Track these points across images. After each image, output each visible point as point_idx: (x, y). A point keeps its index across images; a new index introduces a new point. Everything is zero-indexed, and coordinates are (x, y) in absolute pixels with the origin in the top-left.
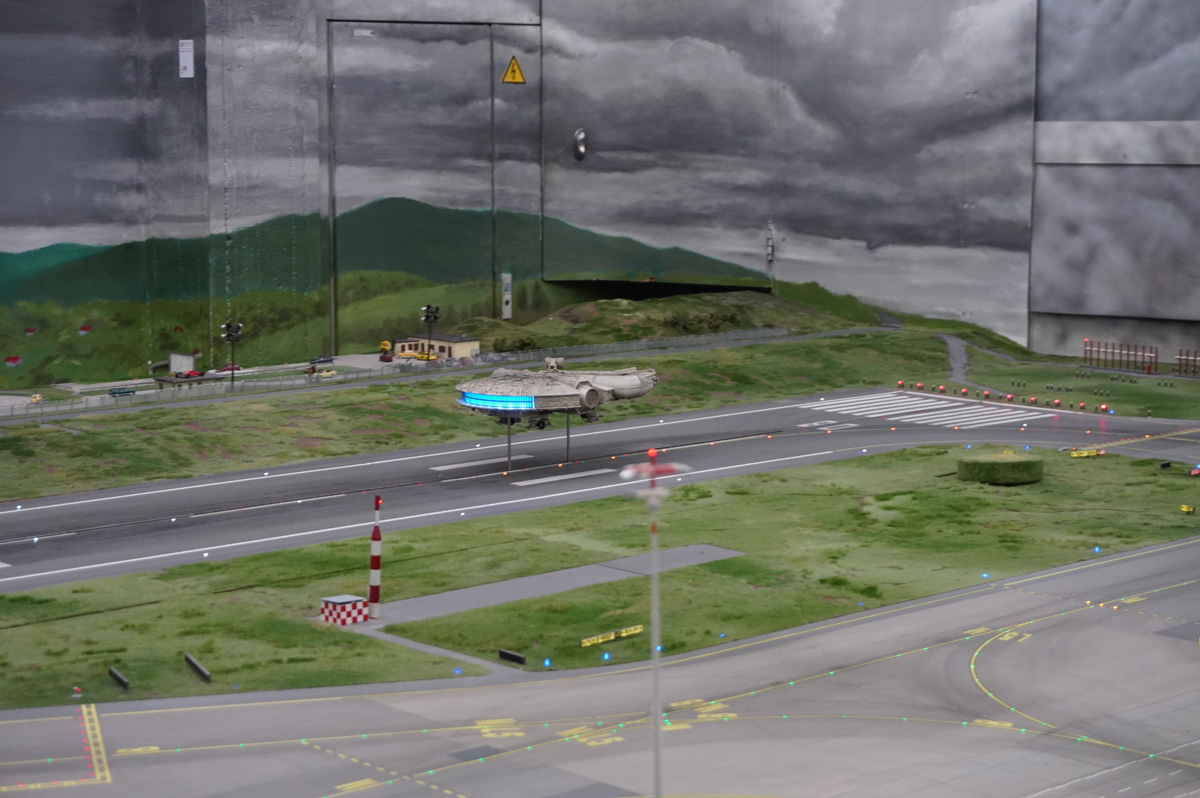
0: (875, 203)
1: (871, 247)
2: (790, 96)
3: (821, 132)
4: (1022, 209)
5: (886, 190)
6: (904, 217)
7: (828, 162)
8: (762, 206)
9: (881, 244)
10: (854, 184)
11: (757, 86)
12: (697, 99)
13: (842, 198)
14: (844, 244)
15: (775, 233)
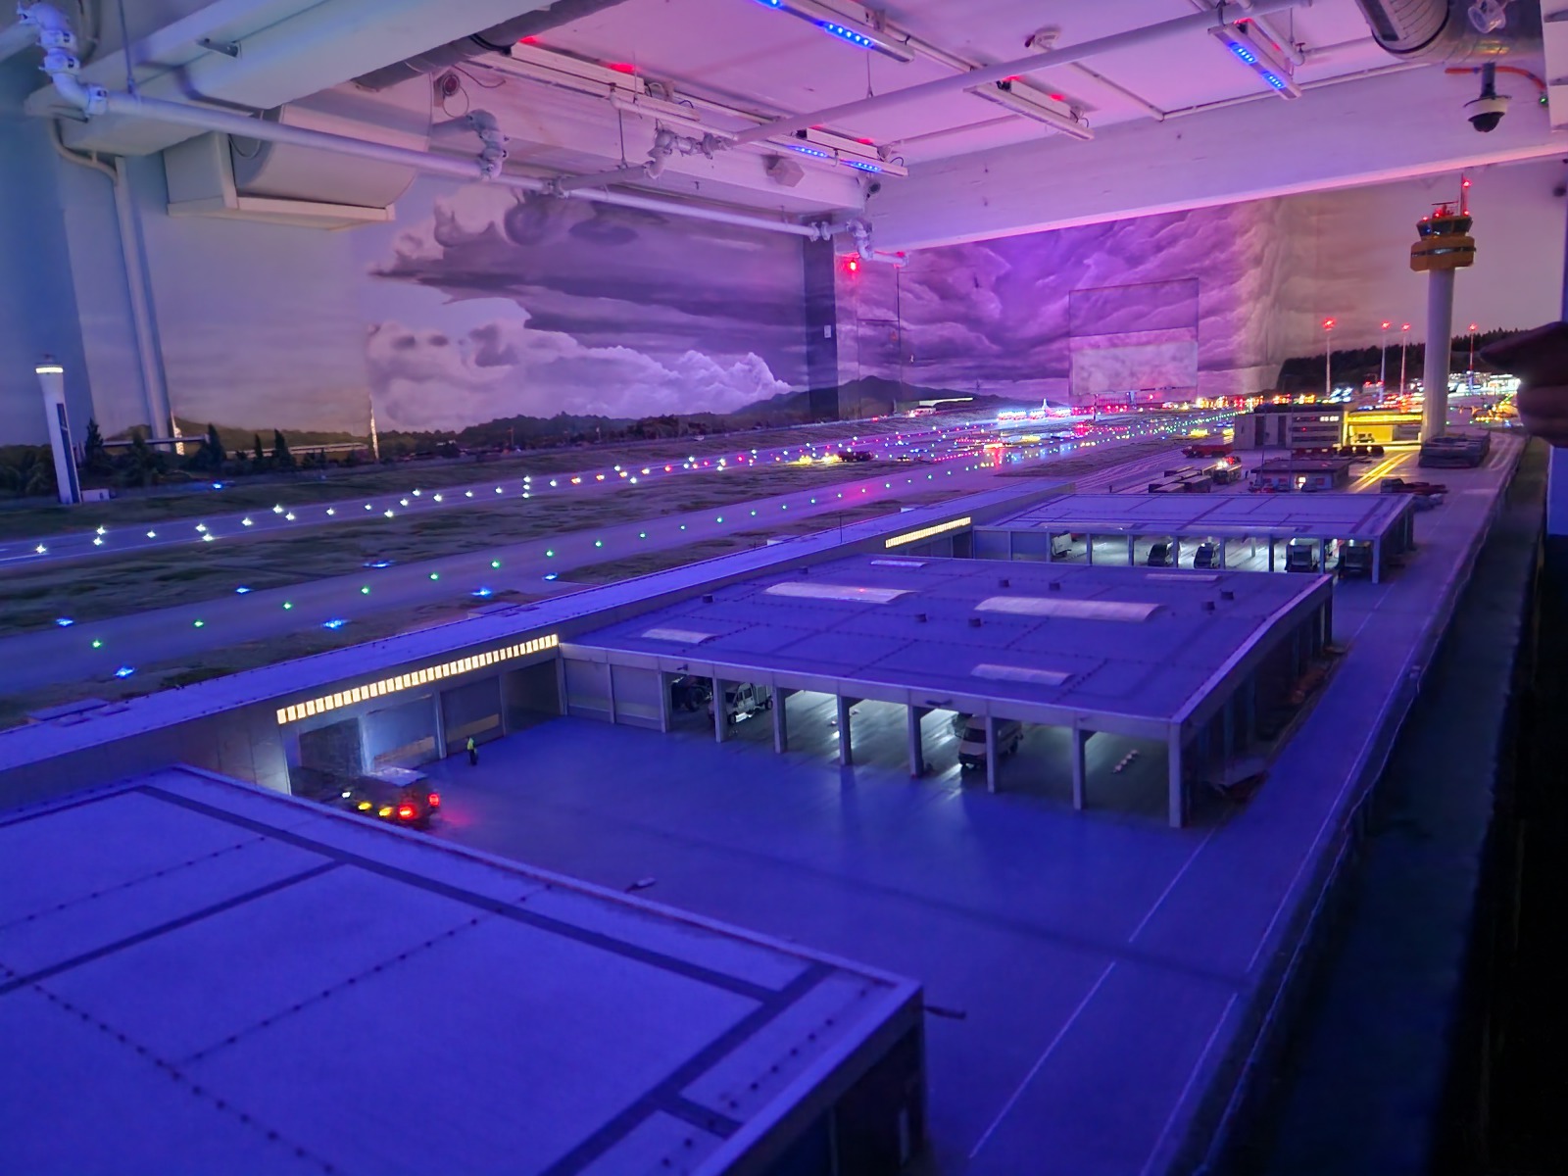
0: (1014, 368)
1: (1014, 381)
2: (984, 338)
3: (995, 348)
4: (1066, 365)
5: (1019, 364)
6: (1026, 371)
7: (998, 356)
8: (974, 372)
9: (1017, 380)
10: (1008, 363)
11: (972, 335)
12: (950, 341)
13: (1003, 368)
14: (1004, 382)
15: (980, 381)
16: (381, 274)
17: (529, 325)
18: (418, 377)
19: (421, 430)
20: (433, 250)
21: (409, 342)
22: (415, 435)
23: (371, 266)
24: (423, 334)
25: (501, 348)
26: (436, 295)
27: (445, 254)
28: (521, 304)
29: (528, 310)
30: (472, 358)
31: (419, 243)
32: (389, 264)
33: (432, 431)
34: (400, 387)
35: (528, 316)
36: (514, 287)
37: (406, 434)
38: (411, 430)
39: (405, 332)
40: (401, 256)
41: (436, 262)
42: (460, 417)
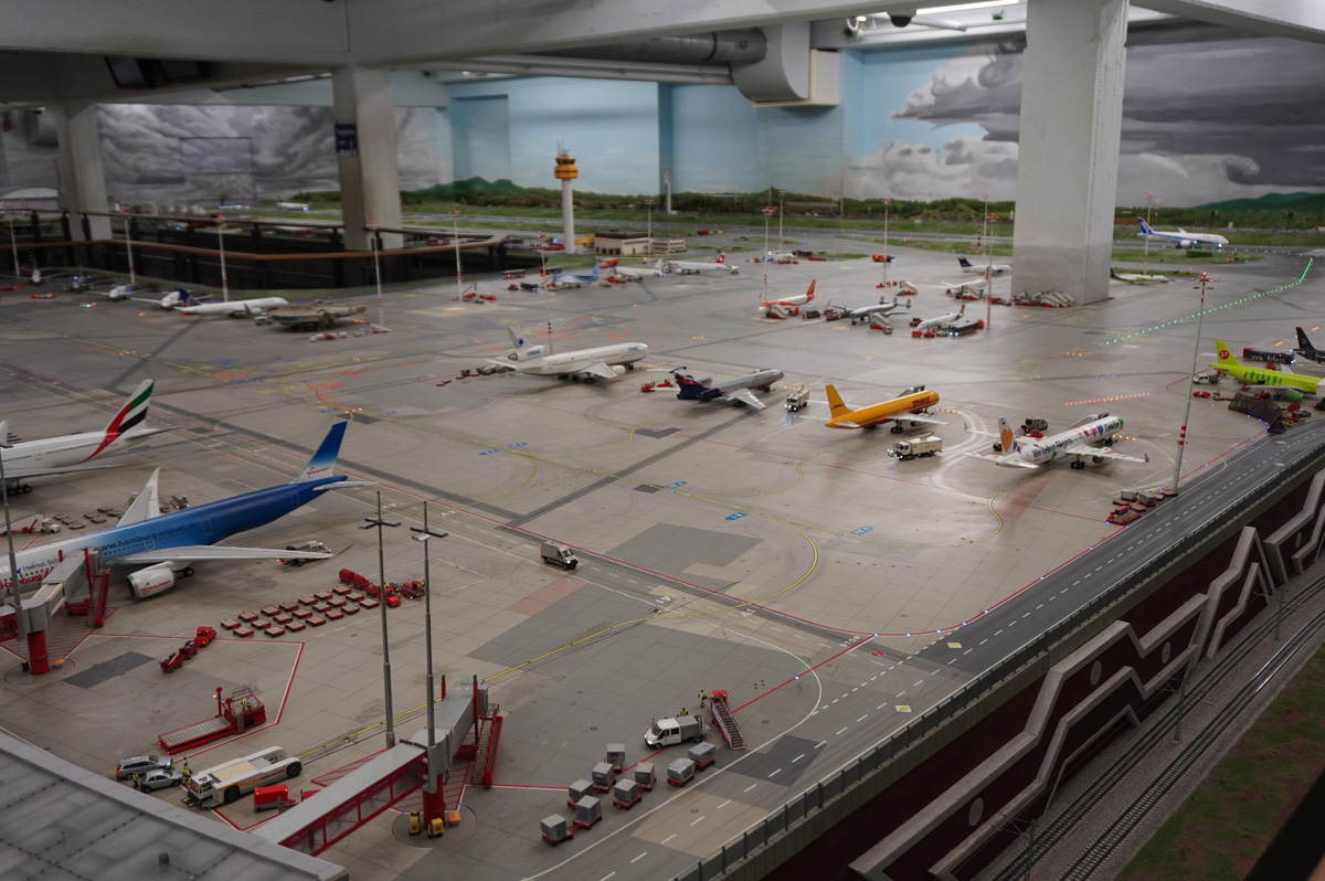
16: (898, 116)
17: (986, 139)
18: (910, 171)
19: (907, 199)
20: (929, 99)
21: (908, 152)
22: (903, 202)
23: (894, 113)
24: (916, 147)
25: (964, 153)
26: (927, 124)
27: (936, 102)
28: (982, 126)
29: (987, 129)
30: (943, 160)
31: (920, 97)
32: (903, 110)
33: (913, 200)
34: (899, 177)
35: (986, 133)
36: (979, 115)
37: (899, 201)
38: (901, 199)
39: (906, 146)
40: (910, 106)
41: (930, 107)
42: (931, 194)
